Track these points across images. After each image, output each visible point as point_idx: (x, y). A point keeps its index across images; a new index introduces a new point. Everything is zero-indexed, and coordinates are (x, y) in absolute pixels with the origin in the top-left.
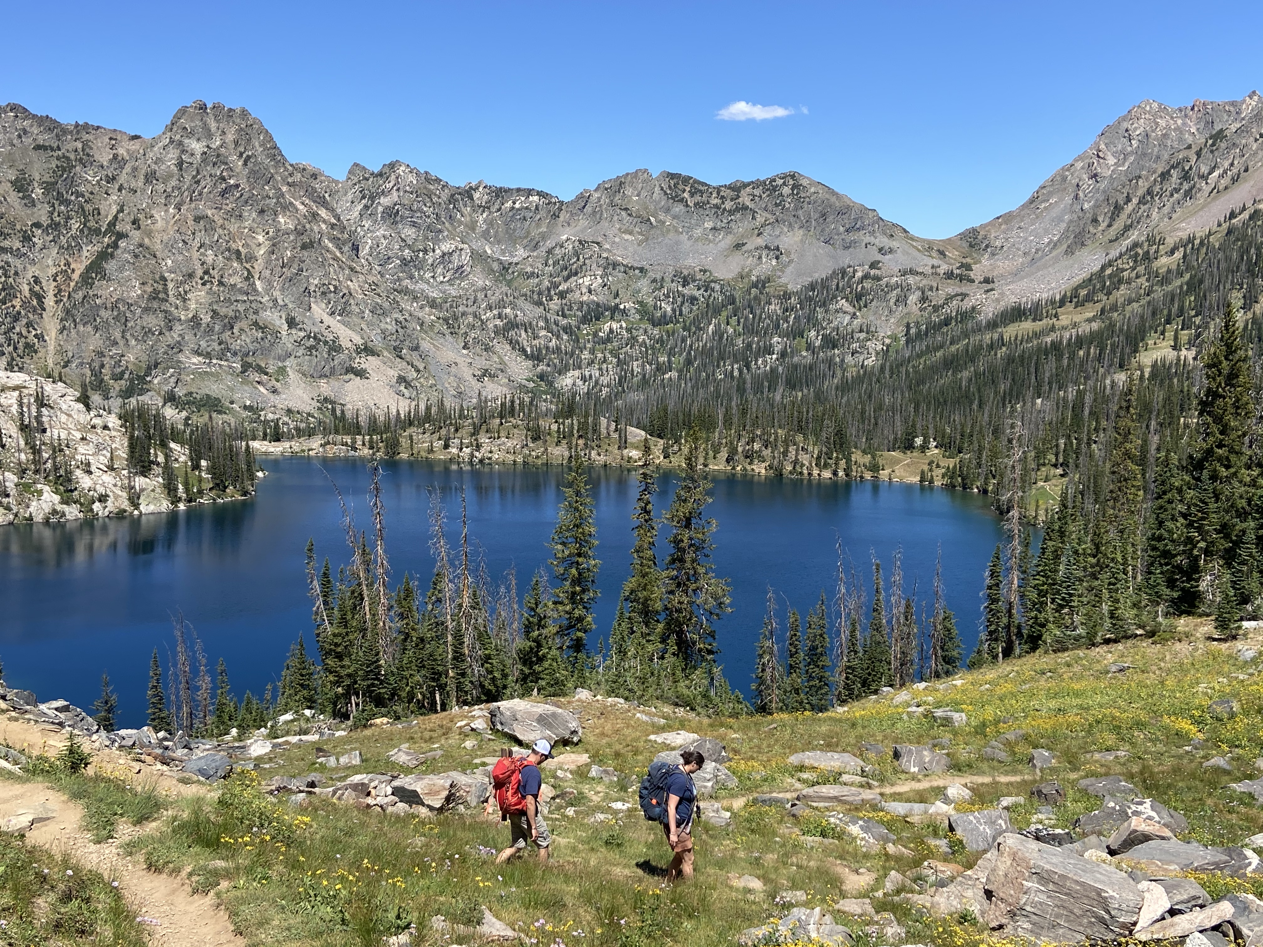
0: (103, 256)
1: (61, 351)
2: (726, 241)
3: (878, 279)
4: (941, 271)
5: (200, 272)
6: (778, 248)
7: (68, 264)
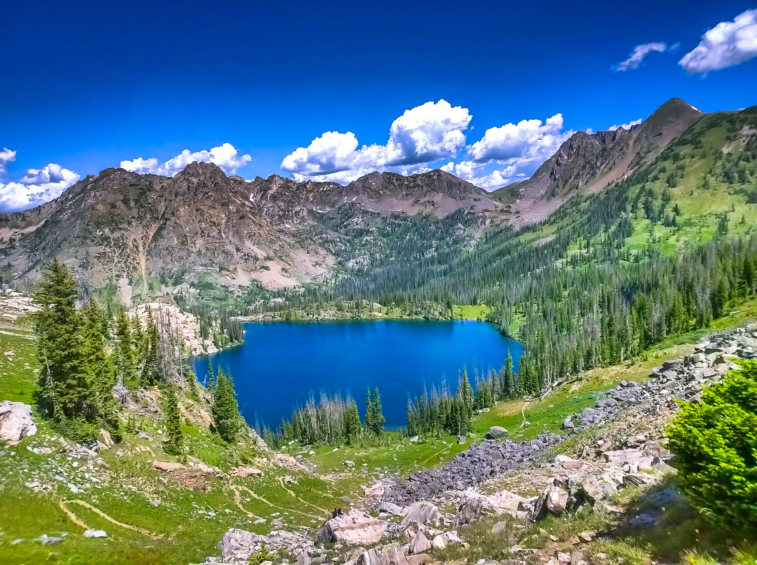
0: (161, 228)
1: (147, 269)
2: (412, 200)
3: (474, 214)
4: (499, 209)
5: (200, 232)
6: (433, 202)
7: (147, 232)
